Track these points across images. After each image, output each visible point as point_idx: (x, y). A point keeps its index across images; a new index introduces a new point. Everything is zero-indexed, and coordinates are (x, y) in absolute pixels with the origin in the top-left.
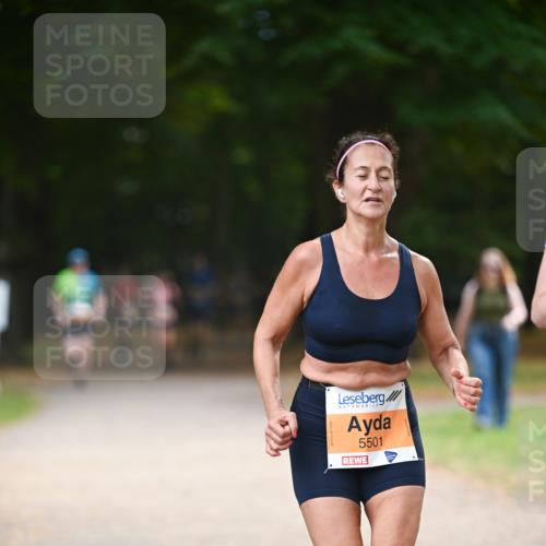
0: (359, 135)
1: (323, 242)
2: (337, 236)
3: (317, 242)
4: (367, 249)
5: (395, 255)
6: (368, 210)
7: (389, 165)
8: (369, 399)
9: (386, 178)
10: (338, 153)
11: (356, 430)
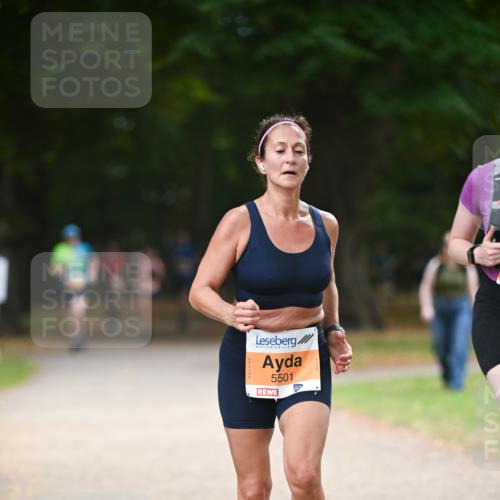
0: (277, 117)
3: (243, 209)
4: (286, 213)
5: (309, 218)
8: (282, 342)
9: (300, 153)
11: (269, 367)
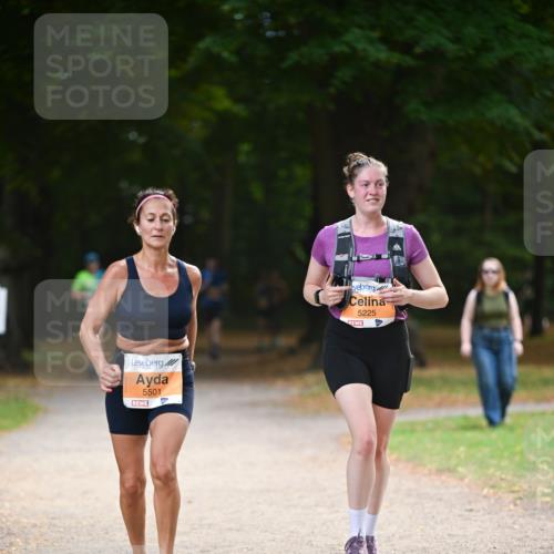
0: (149, 191)
1: (128, 262)
2: (137, 258)
3: (123, 262)
5: (176, 270)
6: (155, 243)
7: (170, 213)
9: (167, 221)
10: (137, 201)
